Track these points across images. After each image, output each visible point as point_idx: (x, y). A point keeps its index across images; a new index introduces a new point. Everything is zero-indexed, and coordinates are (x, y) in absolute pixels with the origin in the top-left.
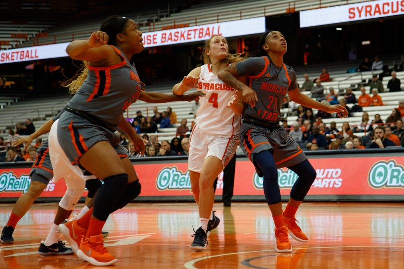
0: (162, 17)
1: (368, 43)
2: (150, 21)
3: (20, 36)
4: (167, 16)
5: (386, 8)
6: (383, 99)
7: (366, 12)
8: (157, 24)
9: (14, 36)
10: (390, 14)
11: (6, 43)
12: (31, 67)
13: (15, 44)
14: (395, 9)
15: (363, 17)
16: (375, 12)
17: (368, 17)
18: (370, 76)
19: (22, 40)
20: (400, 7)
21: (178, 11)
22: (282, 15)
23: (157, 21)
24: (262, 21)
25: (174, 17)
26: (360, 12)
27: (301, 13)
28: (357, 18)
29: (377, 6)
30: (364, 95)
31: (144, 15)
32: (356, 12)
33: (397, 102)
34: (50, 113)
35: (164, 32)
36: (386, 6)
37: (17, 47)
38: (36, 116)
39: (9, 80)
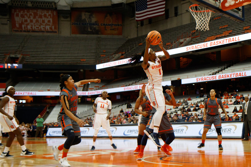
0: (140, 81)
1: (202, 89)
2: (136, 82)
4: (141, 80)
5: (208, 79)
7: (202, 79)
8: (138, 83)
9: (95, 87)
10: (209, 80)
11: (93, 89)
13: (95, 89)
14: (210, 79)
15: (201, 81)
16: (204, 80)
17: (202, 81)
18: (203, 99)
19: (97, 88)
20: (212, 78)
22: (176, 80)
23: (138, 82)
24: (170, 82)
25: (143, 81)
26: (200, 80)
27: (182, 80)
28: (199, 81)
29: (205, 78)
30: (201, 105)
31: (134, 80)
32: (199, 80)
35: (140, 85)
36: (208, 78)
39: (93, 100)
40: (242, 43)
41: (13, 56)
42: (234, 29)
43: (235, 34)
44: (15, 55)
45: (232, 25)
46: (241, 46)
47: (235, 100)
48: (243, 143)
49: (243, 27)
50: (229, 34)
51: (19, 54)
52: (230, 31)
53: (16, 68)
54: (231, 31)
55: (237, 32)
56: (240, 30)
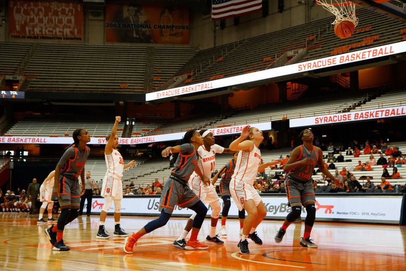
0: (217, 121)
1: (325, 136)
2: (211, 123)
3: (146, 130)
4: (220, 121)
5: (335, 119)
6: (336, 166)
7: (325, 120)
8: (215, 125)
9: (143, 130)
10: (337, 122)
11: (139, 134)
12: (151, 146)
13: (143, 134)
14: (340, 119)
15: (323, 123)
16: (329, 120)
17: (326, 123)
19: (147, 132)
20: (342, 118)
21: (226, 118)
22: (280, 121)
23: (215, 123)
24: (270, 123)
25: (224, 121)
26: (321, 120)
27: (290, 120)
28: (320, 123)
29: (330, 117)
31: (208, 120)
32: (319, 120)
33: (342, 168)
34: (159, 169)
35: (218, 128)
36: (335, 118)
37: (145, 136)
38: (152, 171)
39: (140, 152)
40: (397, 57)
41: (10, 78)
42: (382, 33)
43: (384, 42)
44: (13, 76)
45: (379, 26)
46: (395, 62)
48: (402, 234)
49: (399, 29)
50: (374, 41)
51: (20, 74)
52: (376, 37)
53: (13, 97)
54: (378, 36)
55: (389, 38)
56: (393, 34)
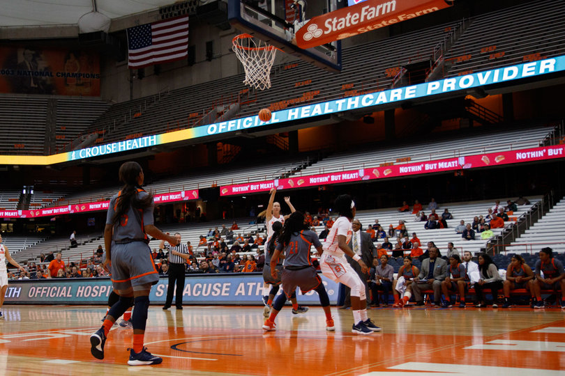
1: (261, 206)
3: (47, 201)
9: (44, 200)
11: (39, 205)
12: (54, 219)
13: (44, 205)
18: (263, 227)
19: (48, 203)
22: (209, 189)
27: (220, 188)
30: (258, 238)
34: (64, 248)
38: (55, 250)
39: (40, 227)
40: (339, 115)
42: (323, 89)
43: (325, 99)
45: (319, 81)
46: (338, 122)
47: (324, 230)
48: (340, 315)
49: (341, 85)
50: (315, 97)
52: (316, 93)
54: (318, 92)
55: (330, 94)
56: (334, 90)
